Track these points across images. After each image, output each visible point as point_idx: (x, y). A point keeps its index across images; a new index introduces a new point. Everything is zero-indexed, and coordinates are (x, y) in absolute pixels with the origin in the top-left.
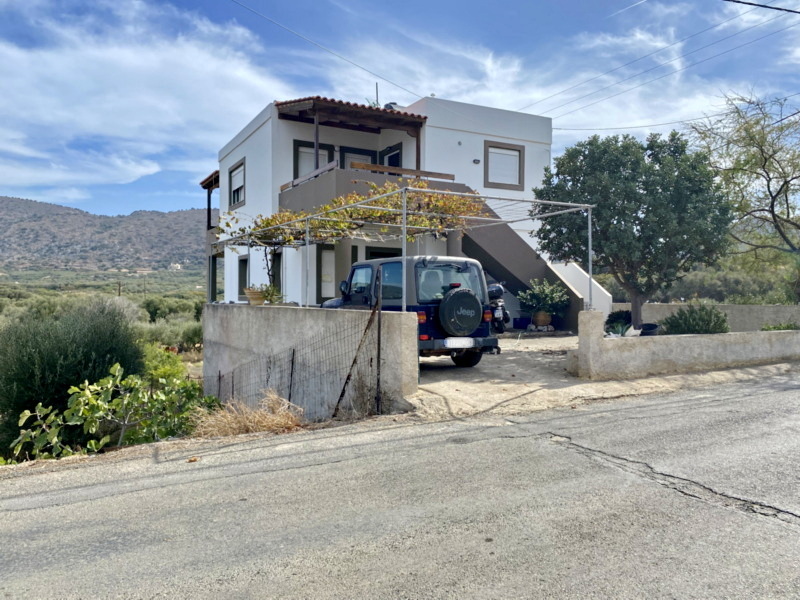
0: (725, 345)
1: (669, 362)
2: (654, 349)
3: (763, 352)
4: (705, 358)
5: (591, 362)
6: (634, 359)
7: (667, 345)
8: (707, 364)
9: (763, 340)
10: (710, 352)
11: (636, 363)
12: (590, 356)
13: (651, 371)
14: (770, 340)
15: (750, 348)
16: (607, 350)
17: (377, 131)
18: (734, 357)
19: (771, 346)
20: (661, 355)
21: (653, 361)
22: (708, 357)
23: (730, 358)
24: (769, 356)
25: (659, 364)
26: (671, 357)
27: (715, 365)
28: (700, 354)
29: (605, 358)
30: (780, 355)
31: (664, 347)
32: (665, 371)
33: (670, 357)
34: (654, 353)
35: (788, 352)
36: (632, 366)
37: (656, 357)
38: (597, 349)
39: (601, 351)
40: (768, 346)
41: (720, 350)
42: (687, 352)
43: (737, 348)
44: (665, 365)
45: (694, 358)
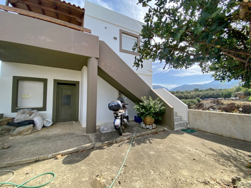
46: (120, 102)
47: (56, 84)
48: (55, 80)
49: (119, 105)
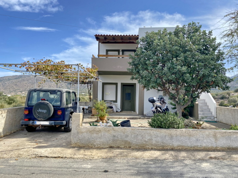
0: (171, 137)
1: (126, 142)
2: (114, 134)
4: (154, 142)
6: (100, 138)
8: (156, 145)
9: (208, 136)
10: (159, 139)
11: (102, 140)
13: (112, 146)
14: (215, 136)
15: (194, 139)
16: (82, 133)
19: (216, 140)
20: (119, 137)
21: (113, 140)
22: (157, 142)
24: (214, 145)
25: (118, 142)
28: (150, 140)
29: (80, 136)
31: (122, 134)
32: (123, 146)
33: (127, 139)
34: (114, 136)
36: (98, 141)
37: (116, 138)
39: (78, 133)
41: (167, 138)
42: (140, 138)
43: (182, 138)
44: (123, 143)
45: (145, 141)
47: (122, 86)
48: (122, 83)
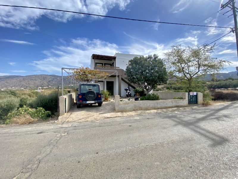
0: (157, 103)
1: (140, 107)
2: (135, 104)
3: (170, 104)
5: (116, 107)
6: (129, 106)
7: (139, 103)
8: (152, 108)
9: (170, 102)
10: (153, 105)
11: (130, 107)
12: (116, 106)
13: (134, 109)
14: (172, 102)
15: (165, 104)
16: (121, 104)
17: (111, 60)
18: (160, 106)
19: (172, 103)
20: (137, 105)
21: (135, 107)
22: (152, 106)
23: (159, 106)
24: (172, 106)
25: (137, 107)
26: (141, 106)
27: (154, 108)
28: (150, 105)
29: (120, 106)
30: (175, 105)
32: (139, 109)
34: (135, 105)
35: (178, 105)
36: (128, 108)
38: (118, 104)
39: (119, 105)
40: (171, 103)
41: (156, 104)
42: (145, 105)
43: (161, 104)
45: (148, 106)
46: (128, 88)
48: (107, 81)
49: (127, 89)
